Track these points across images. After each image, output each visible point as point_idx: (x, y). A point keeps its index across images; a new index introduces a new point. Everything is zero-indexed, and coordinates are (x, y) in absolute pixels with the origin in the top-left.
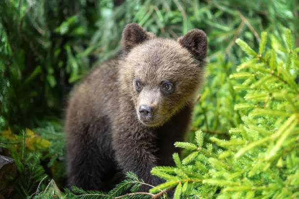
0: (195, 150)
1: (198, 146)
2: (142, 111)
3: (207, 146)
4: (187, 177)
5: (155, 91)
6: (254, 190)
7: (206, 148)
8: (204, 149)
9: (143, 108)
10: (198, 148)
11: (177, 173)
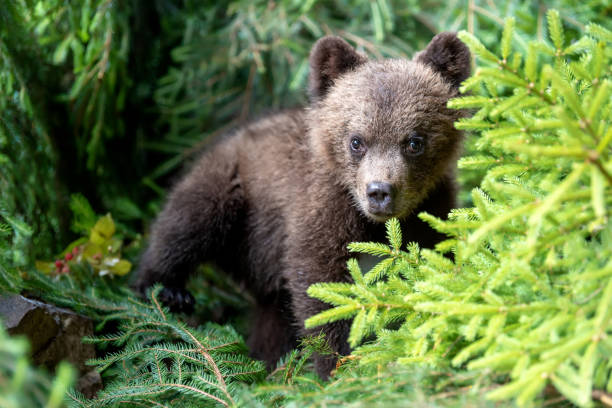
0: (387, 256)
1: (392, 248)
2: (373, 195)
3: (409, 248)
4: (375, 298)
5: (391, 156)
6: (504, 312)
7: (408, 251)
8: (403, 253)
9: (374, 187)
10: (393, 253)
11: (356, 293)
